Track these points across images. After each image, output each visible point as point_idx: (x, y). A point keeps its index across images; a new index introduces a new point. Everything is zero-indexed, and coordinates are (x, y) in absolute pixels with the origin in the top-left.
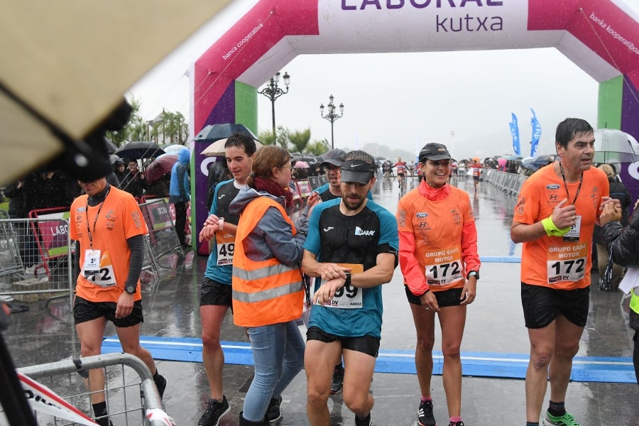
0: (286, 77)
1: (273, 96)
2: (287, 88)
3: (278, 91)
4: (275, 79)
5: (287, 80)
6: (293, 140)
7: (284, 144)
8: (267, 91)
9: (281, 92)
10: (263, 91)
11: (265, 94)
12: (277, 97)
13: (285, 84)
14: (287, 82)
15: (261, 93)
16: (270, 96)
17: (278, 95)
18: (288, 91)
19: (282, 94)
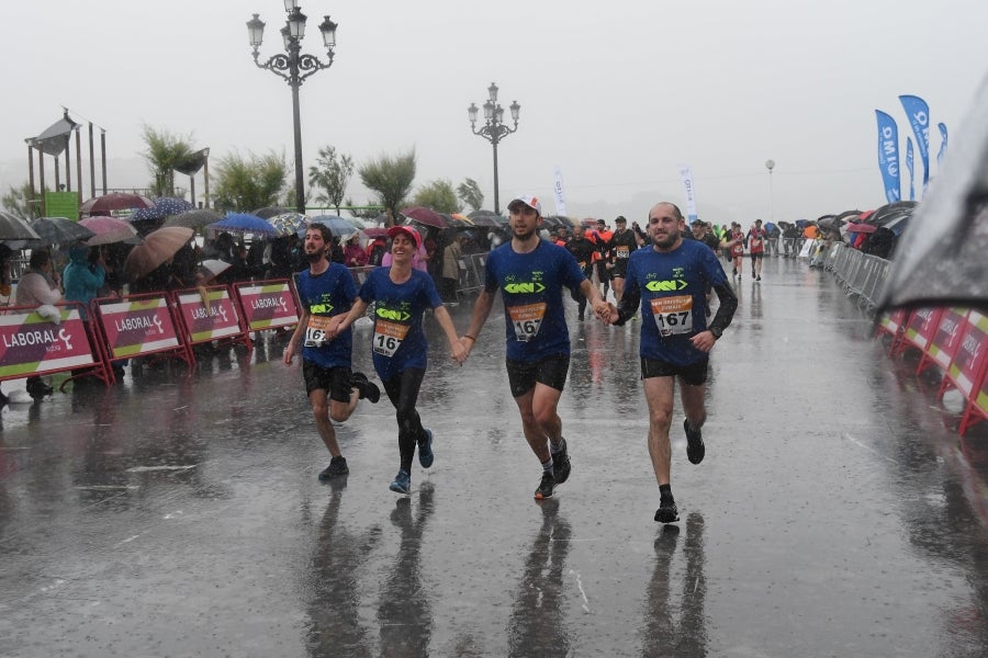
0: (328, 27)
1: (295, 74)
2: (331, 54)
3: (307, 63)
4: (294, 32)
5: (329, 36)
6: (373, 179)
7: (334, 187)
8: (281, 63)
9: (314, 64)
10: (270, 62)
11: (276, 69)
12: (305, 76)
13: (326, 45)
14: (330, 40)
15: (265, 66)
16: (287, 72)
17: (307, 72)
18: (331, 62)
19: (317, 69)
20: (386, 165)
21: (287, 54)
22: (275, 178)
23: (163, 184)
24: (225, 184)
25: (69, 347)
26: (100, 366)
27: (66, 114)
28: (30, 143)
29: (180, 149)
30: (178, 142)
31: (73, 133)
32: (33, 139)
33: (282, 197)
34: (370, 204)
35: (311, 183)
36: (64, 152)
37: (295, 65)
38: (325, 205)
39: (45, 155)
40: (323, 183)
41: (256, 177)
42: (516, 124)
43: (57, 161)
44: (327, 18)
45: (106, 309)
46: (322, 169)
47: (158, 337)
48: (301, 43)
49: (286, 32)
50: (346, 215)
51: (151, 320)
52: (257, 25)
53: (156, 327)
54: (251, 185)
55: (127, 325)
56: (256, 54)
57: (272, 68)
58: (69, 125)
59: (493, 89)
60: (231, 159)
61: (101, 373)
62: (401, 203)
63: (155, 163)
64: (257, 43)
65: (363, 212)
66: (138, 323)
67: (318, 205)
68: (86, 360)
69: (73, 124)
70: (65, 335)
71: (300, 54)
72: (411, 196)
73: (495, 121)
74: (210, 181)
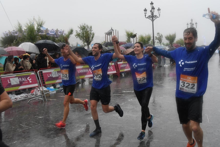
0: (159, 10)
1: (153, 19)
2: (159, 15)
3: (155, 17)
4: (152, 11)
5: (159, 11)
6: (167, 38)
7: (160, 40)
8: (150, 17)
9: (156, 17)
10: (148, 17)
11: (149, 18)
12: (155, 19)
13: (159, 13)
14: (159, 12)
15: (147, 18)
16: (151, 19)
17: (155, 18)
18: (160, 16)
19: (157, 18)
20: (170, 36)
21: (151, 15)
22: (149, 39)
23: (129, 40)
24: (140, 40)
25: (112, 70)
26: (117, 73)
27: (112, 28)
28: (105, 34)
29: (132, 34)
30: (131, 32)
31: (113, 31)
32: (106, 33)
33: (150, 42)
34: (167, 43)
35: (156, 39)
36: (111, 35)
37: (153, 17)
38: (159, 44)
39: (108, 36)
40: (158, 39)
41: (146, 38)
42: (196, 27)
43: (110, 37)
44: (159, 8)
45: (119, 63)
46: (157, 37)
47: (127, 68)
48: (154, 13)
49: (151, 11)
50: (162, 45)
51: (126, 65)
52: (145, 10)
53: (127, 66)
54: (145, 40)
55: (122, 66)
56: (145, 16)
57: (148, 18)
58: (112, 30)
59: (192, 20)
60: (141, 35)
61: (118, 74)
62: (173, 43)
63: (127, 36)
64: (145, 14)
65: (166, 45)
66: (124, 65)
67: (157, 44)
68: (115, 72)
69: (113, 30)
70: (112, 68)
71: (154, 15)
72: (175, 42)
73: (192, 26)
74: (137, 39)
